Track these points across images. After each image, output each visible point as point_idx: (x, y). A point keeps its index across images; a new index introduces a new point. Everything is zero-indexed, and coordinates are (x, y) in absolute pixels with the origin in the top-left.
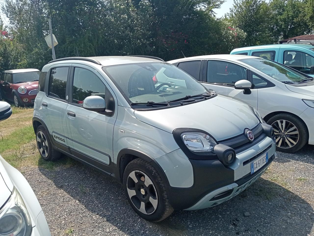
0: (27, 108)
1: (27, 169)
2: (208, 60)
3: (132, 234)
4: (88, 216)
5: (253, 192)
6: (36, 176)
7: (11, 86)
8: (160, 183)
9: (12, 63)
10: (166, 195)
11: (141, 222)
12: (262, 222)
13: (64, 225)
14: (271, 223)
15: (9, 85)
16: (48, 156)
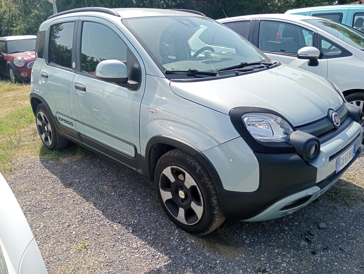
0: (26, 85)
1: (26, 160)
2: (261, 20)
3: (168, 251)
4: (106, 225)
5: (326, 195)
6: (38, 169)
7: (5, 57)
8: (207, 184)
9: (6, 28)
10: (215, 201)
11: (179, 234)
12: (344, 237)
13: (75, 237)
14: (357, 239)
15: (3, 55)
16: (52, 143)
